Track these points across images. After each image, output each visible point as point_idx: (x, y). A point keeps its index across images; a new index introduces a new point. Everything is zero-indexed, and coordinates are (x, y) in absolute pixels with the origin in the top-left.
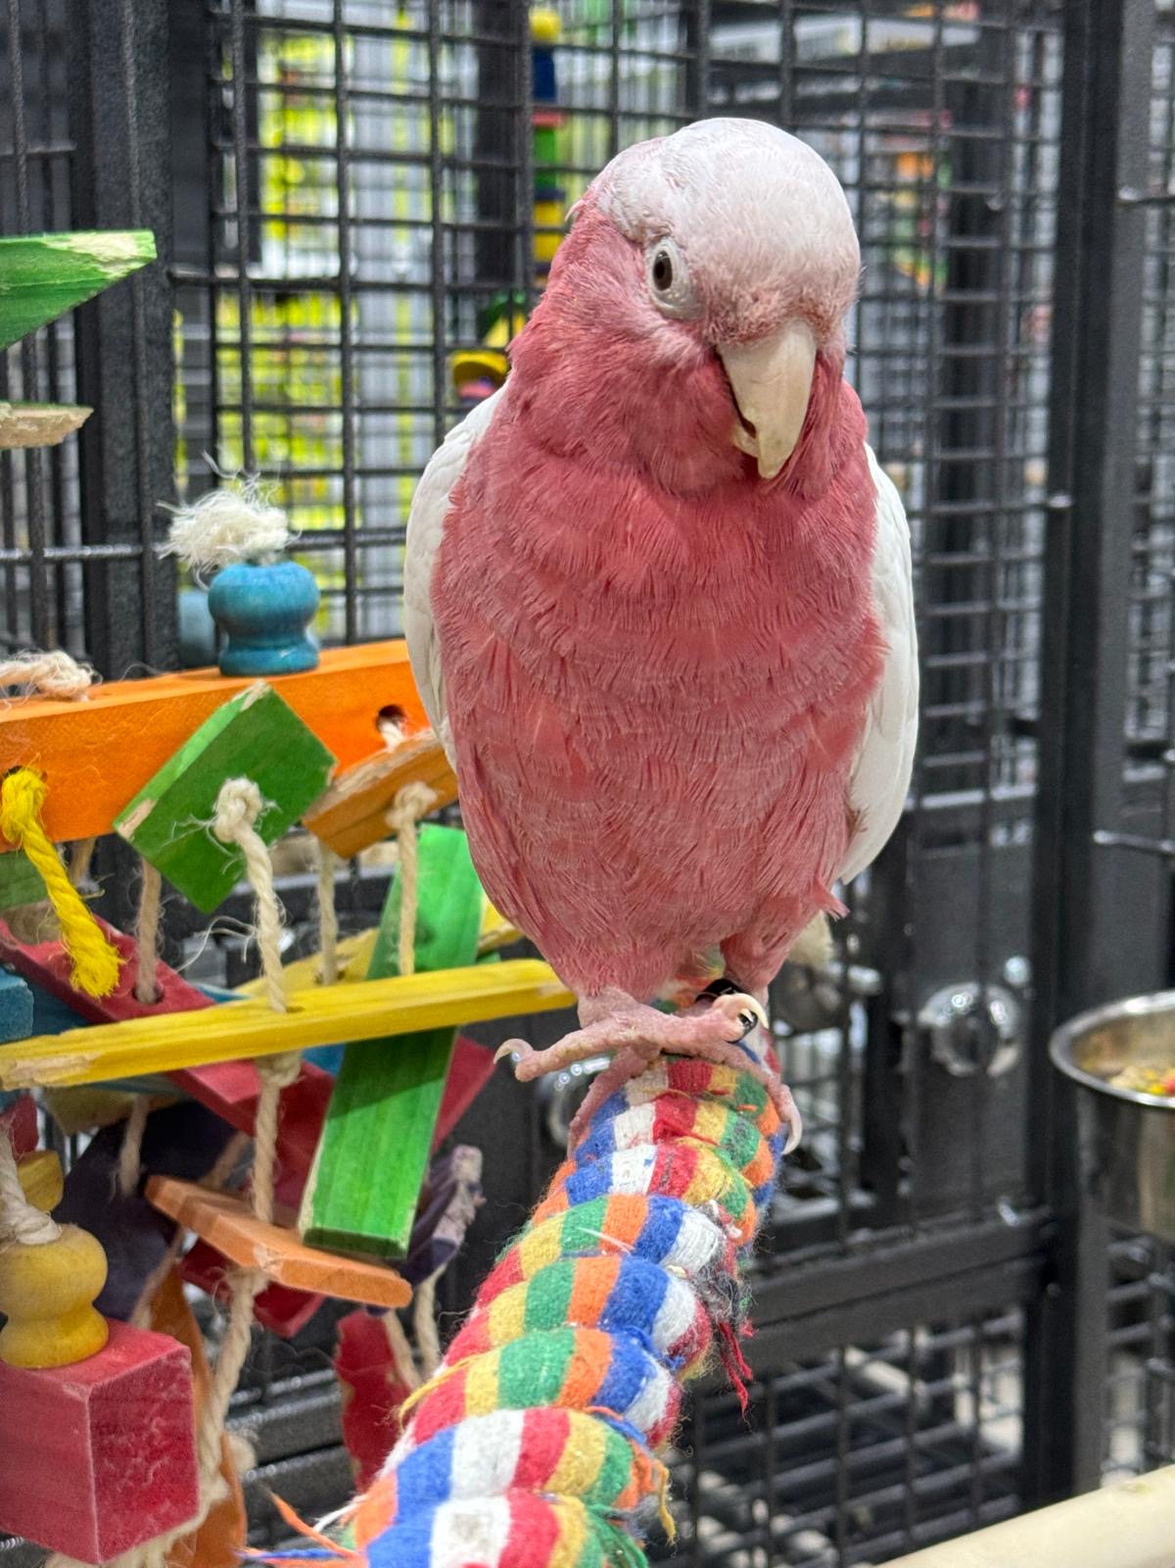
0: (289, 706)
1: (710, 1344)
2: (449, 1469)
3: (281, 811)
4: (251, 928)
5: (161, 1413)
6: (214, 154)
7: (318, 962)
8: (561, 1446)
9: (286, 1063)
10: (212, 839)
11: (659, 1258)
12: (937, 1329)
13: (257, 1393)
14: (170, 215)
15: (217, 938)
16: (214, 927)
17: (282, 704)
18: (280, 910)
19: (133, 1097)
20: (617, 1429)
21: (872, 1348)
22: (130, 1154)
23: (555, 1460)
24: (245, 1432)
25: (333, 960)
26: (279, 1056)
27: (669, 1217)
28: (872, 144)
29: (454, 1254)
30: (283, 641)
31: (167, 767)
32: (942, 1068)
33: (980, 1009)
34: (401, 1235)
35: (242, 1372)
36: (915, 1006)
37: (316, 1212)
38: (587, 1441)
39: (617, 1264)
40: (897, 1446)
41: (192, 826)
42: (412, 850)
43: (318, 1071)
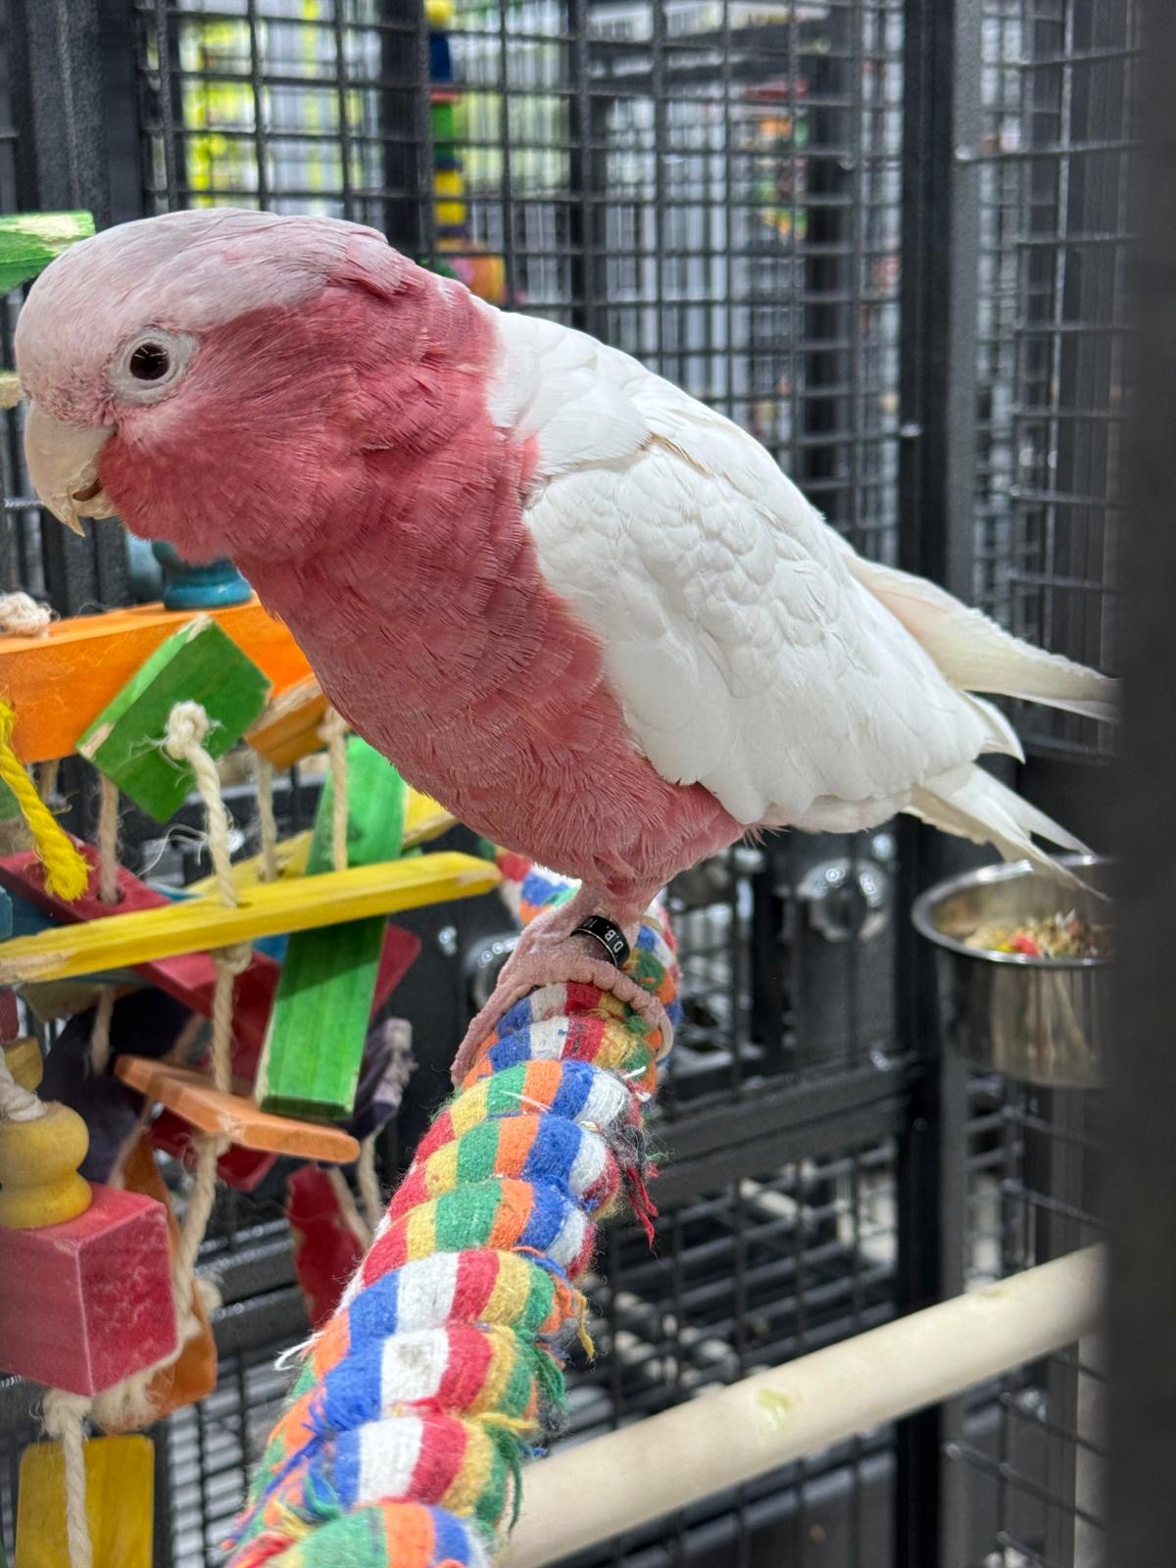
0: (229, 636)
1: (619, 1187)
2: (394, 1306)
3: (226, 729)
4: (203, 834)
5: (142, 1262)
6: (143, 137)
7: (259, 862)
8: (492, 1282)
9: (239, 952)
10: (166, 757)
11: (573, 1115)
12: (822, 1162)
13: (224, 1241)
14: (107, 193)
15: (174, 844)
16: (171, 835)
17: (222, 635)
18: (228, 818)
19: (101, 987)
20: (539, 1265)
21: (766, 1180)
22: (100, 1039)
23: (487, 1295)
24: (212, 1276)
25: (273, 859)
26: (233, 947)
27: (581, 1078)
28: (737, 112)
29: (393, 1114)
30: (219, 578)
31: (123, 694)
32: (818, 935)
33: (851, 882)
34: (347, 1099)
35: (209, 1224)
36: (794, 880)
37: (270, 1082)
38: (514, 1277)
39: (535, 1122)
40: (786, 1265)
41: (147, 746)
42: (342, 760)
43: (266, 959)
